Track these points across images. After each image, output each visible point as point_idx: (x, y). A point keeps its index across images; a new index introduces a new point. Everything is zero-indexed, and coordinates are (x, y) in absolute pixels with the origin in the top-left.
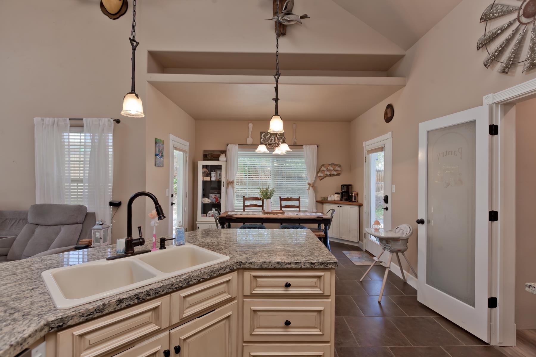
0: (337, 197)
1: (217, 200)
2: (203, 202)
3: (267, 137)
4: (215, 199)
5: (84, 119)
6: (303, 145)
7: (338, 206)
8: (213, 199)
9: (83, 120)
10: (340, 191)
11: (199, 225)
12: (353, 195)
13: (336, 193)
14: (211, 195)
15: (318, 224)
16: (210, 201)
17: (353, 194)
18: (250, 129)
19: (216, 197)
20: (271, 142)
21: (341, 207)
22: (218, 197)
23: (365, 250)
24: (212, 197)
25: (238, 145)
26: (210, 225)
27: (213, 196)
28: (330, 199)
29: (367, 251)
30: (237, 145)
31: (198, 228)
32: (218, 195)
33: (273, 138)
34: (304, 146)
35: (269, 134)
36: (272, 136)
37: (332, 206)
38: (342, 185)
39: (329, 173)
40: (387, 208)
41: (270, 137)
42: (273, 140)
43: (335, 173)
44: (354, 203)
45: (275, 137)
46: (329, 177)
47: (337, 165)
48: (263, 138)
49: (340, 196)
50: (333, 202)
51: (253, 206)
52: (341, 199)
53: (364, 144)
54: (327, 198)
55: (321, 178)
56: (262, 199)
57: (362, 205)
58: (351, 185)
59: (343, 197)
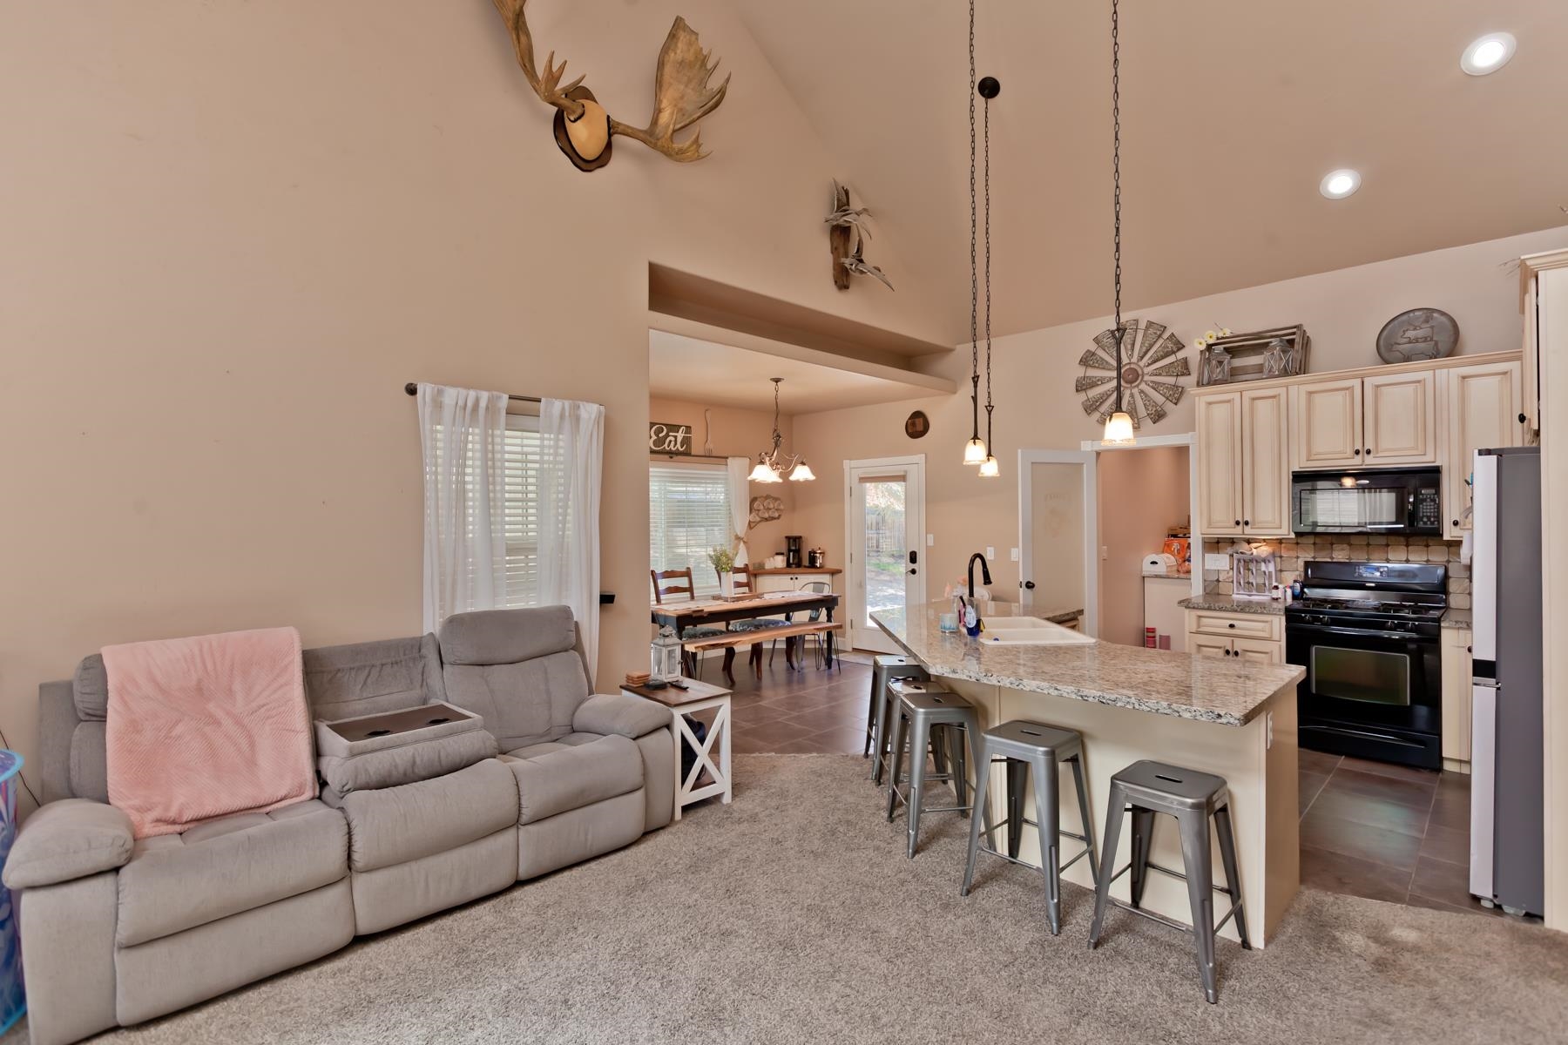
0: (780, 562)
3: (660, 435)
5: (543, 400)
6: (727, 458)
7: (792, 579)
9: (540, 401)
10: (784, 550)
12: (818, 555)
13: (777, 554)
15: (784, 615)
17: (817, 553)
20: (668, 447)
21: (797, 579)
23: (851, 650)
28: (768, 566)
29: (854, 649)
33: (673, 439)
34: (729, 460)
35: (664, 428)
36: (671, 434)
37: (776, 578)
38: (786, 537)
39: (766, 515)
40: (913, 572)
41: (667, 435)
42: (673, 443)
43: (776, 515)
44: (822, 570)
45: (676, 437)
46: (764, 524)
47: (776, 499)
48: (654, 437)
49: (785, 558)
50: (775, 572)
51: (671, 590)
52: (789, 565)
53: (847, 464)
54: (764, 564)
55: (752, 525)
56: (688, 574)
57: (840, 571)
58: (800, 537)
59: (791, 561)
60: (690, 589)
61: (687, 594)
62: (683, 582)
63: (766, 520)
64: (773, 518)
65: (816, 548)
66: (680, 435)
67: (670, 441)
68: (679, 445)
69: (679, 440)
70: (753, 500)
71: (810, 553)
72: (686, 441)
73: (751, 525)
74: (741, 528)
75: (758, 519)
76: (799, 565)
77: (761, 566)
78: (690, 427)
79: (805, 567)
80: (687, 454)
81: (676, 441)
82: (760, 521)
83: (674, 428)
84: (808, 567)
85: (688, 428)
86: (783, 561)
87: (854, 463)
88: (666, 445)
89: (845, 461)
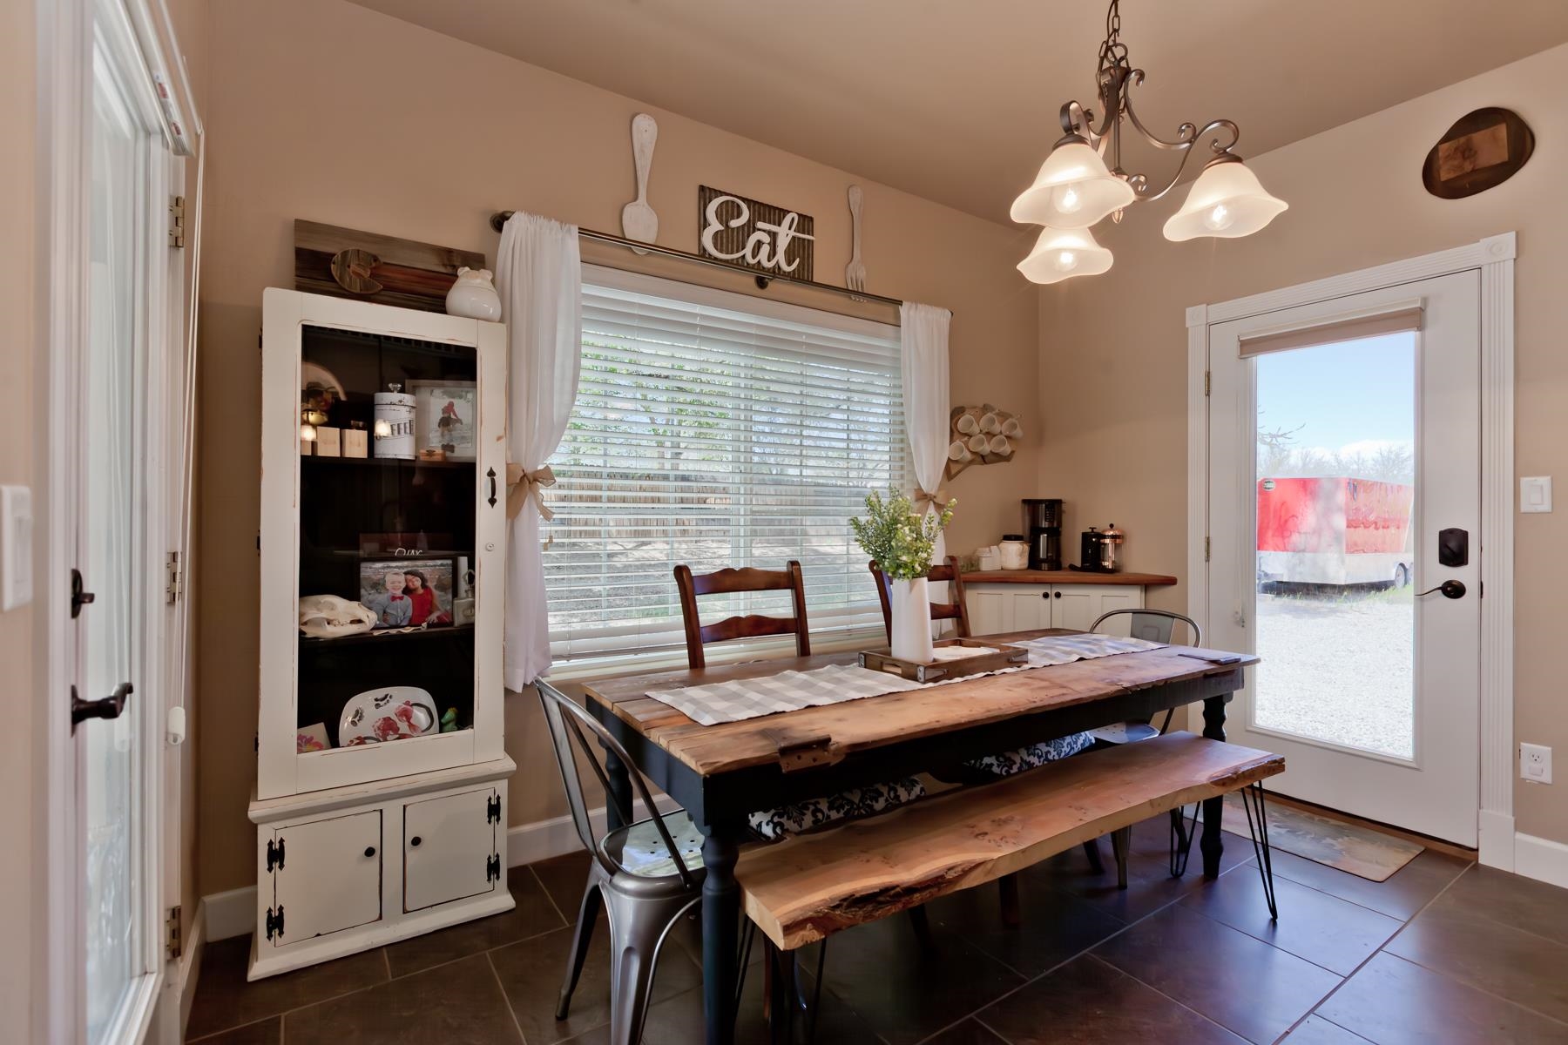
0: (1013, 555)
1: (423, 604)
2: (311, 632)
3: (734, 223)
4: (408, 600)
6: (900, 303)
7: (1046, 596)
8: (394, 598)
10: (1020, 527)
11: (280, 834)
12: (1107, 541)
13: (1007, 538)
14: (370, 570)
16: (370, 618)
17: (1105, 537)
18: (642, 151)
19: (417, 583)
20: (754, 257)
21: (1058, 595)
22: (431, 585)
24: (378, 585)
25: (582, 231)
26: (393, 810)
27: (391, 575)
28: (988, 564)
30: (575, 230)
31: (277, 855)
32: (433, 569)
33: (766, 238)
34: (904, 310)
35: (744, 206)
36: (760, 225)
37: (1008, 595)
38: (1024, 501)
39: (986, 448)
40: (1454, 590)
41: (750, 228)
42: (765, 250)
43: (1006, 449)
44: (1117, 578)
45: (773, 235)
46: (978, 469)
47: (1004, 416)
48: (715, 226)
49: (1026, 547)
50: (1004, 579)
51: (732, 629)
52: (1034, 562)
53: (1196, 317)
54: (979, 559)
55: (955, 468)
56: (791, 580)
57: (1171, 582)
58: (1059, 502)
59: (1042, 555)
60: (797, 625)
61: (788, 642)
62: (778, 605)
63: (983, 459)
64: (998, 457)
65: (1101, 525)
66: (785, 234)
67: (759, 244)
68: (780, 257)
69: (783, 243)
70: (956, 413)
71: (1085, 536)
72: (800, 249)
73: (951, 471)
74: (928, 475)
75: (968, 456)
76: (1055, 563)
77: (973, 563)
78: (811, 219)
79: (1073, 568)
80: (803, 277)
81: (773, 245)
82: (971, 462)
83: (775, 214)
84: (1083, 569)
85: (806, 223)
86: (1021, 555)
87: (1219, 310)
88: (748, 251)
89: (1189, 311)
